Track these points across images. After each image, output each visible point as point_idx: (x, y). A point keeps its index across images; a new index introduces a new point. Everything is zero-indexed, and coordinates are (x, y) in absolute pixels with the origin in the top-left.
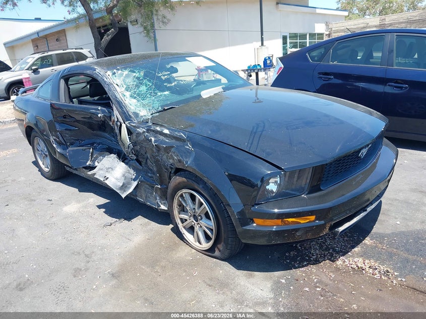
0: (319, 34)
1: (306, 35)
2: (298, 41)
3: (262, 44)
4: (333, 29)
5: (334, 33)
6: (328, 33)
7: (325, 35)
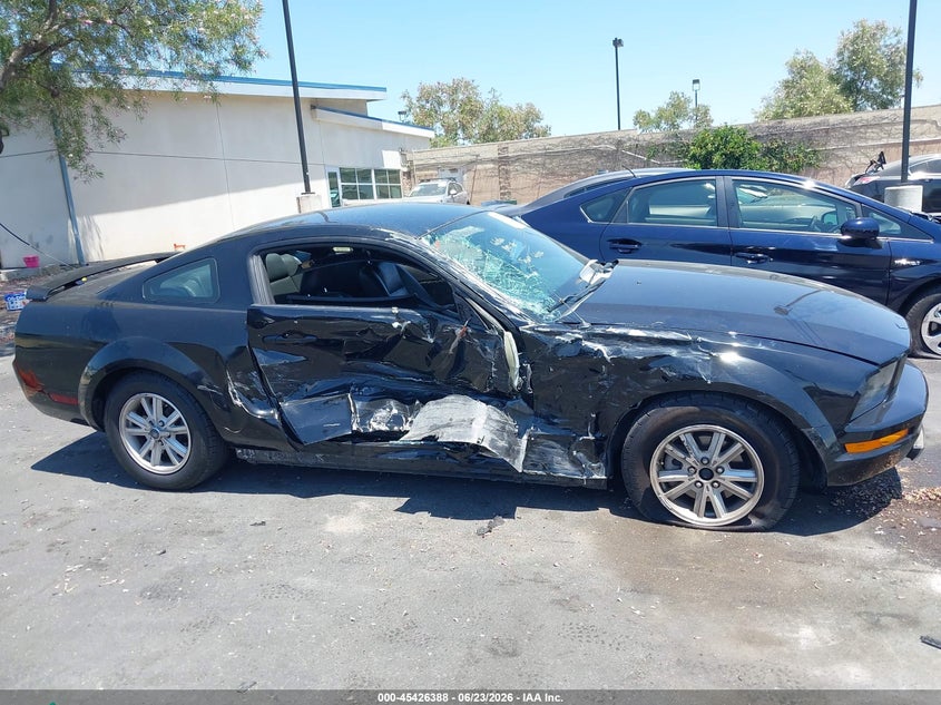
0: (391, 172)
1: (370, 171)
2: (357, 184)
3: (308, 189)
4: (415, 163)
5: (418, 169)
6: (406, 170)
7: (401, 174)
